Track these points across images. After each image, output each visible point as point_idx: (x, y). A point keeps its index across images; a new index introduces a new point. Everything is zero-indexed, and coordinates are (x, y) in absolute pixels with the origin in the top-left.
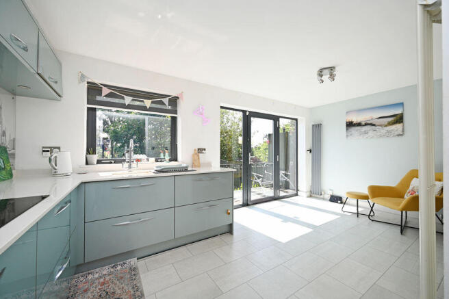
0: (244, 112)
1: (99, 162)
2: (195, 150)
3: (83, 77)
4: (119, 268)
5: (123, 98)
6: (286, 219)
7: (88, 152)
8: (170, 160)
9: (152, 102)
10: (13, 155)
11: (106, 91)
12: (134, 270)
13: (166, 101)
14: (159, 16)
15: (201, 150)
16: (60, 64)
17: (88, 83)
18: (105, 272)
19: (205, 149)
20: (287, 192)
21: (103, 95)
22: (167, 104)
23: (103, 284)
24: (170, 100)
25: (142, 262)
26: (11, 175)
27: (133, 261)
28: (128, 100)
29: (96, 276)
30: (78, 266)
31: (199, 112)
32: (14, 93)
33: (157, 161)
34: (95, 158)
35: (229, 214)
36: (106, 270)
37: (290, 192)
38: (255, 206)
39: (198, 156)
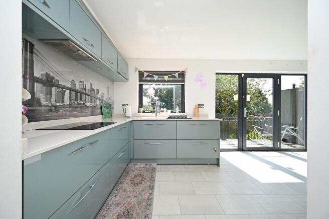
0: (240, 75)
1: (144, 112)
2: (196, 105)
3: (136, 69)
4: (148, 166)
5: (153, 77)
6: (276, 167)
7: (139, 107)
8: (180, 112)
9: (169, 77)
10: (113, 107)
11: (146, 74)
12: (154, 169)
13: (177, 75)
14: (162, 30)
15: (200, 106)
16: (127, 65)
17: (139, 71)
18: (142, 166)
19: (203, 105)
20: (294, 147)
21: (145, 76)
22: (177, 77)
23: (140, 171)
24: (179, 74)
25: (159, 167)
26: (112, 116)
27: (155, 165)
28: (156, 78)
29: (138, 166)
30: (131, 159)
31: (199, 80)
32: (113, 81)
33: (172, 112)
34: (142, 109)
35: (216, 151)
36: (143, 165)
37: (298, 146)
38: (250, 152)
39: (198, 109)
